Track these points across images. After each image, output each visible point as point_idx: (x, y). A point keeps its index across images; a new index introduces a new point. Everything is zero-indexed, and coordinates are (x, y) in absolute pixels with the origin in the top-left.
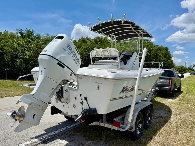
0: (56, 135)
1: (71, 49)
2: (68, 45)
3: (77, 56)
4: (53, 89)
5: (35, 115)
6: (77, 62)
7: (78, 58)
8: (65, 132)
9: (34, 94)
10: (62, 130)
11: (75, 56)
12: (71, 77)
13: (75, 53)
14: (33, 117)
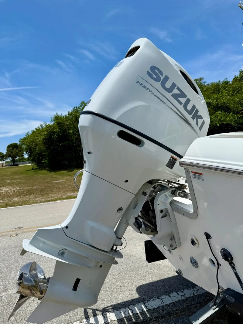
0: (163, 313)
1: (162, 78)
2: (153, 68)
3: (188, 101)
4: (120, 209)
5: (78, 281)
6: (193, 118)
7: (194, 107)
8: (187, 306)
9: (67, 227)
10: (183, 298)
11: (183, 100)
12: (171, 172)
13: (178, 88)
14: (75, 288)
